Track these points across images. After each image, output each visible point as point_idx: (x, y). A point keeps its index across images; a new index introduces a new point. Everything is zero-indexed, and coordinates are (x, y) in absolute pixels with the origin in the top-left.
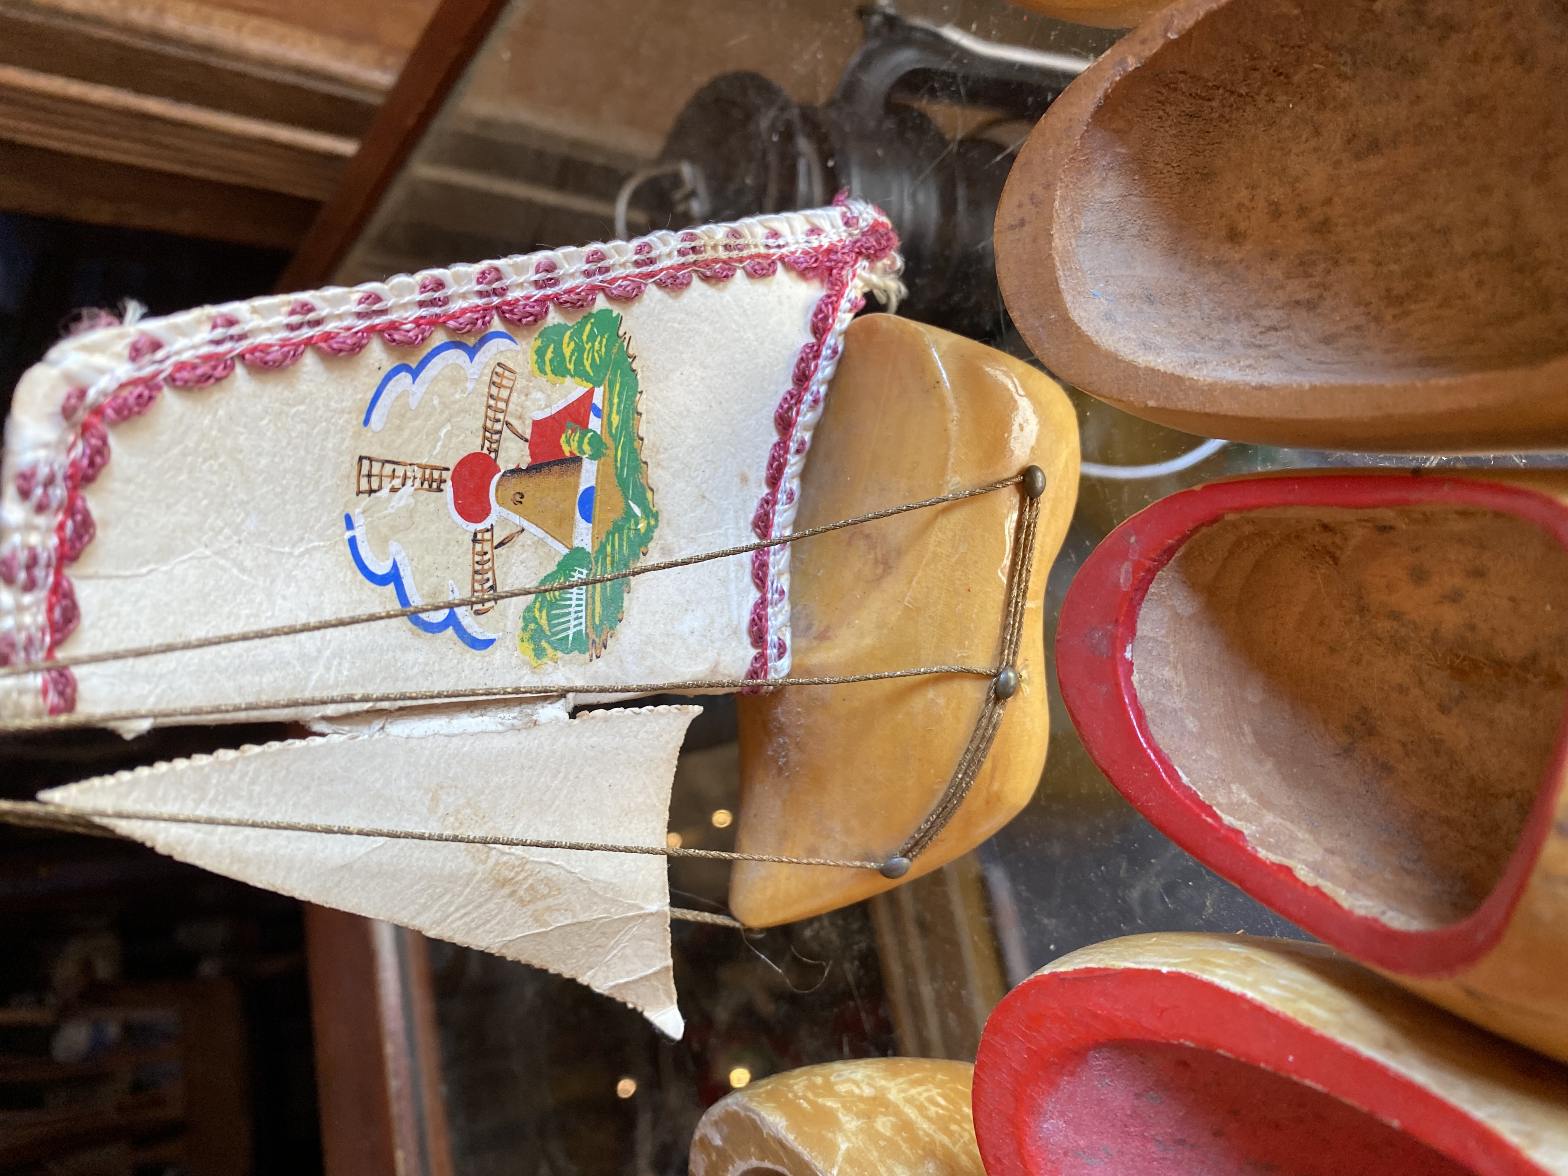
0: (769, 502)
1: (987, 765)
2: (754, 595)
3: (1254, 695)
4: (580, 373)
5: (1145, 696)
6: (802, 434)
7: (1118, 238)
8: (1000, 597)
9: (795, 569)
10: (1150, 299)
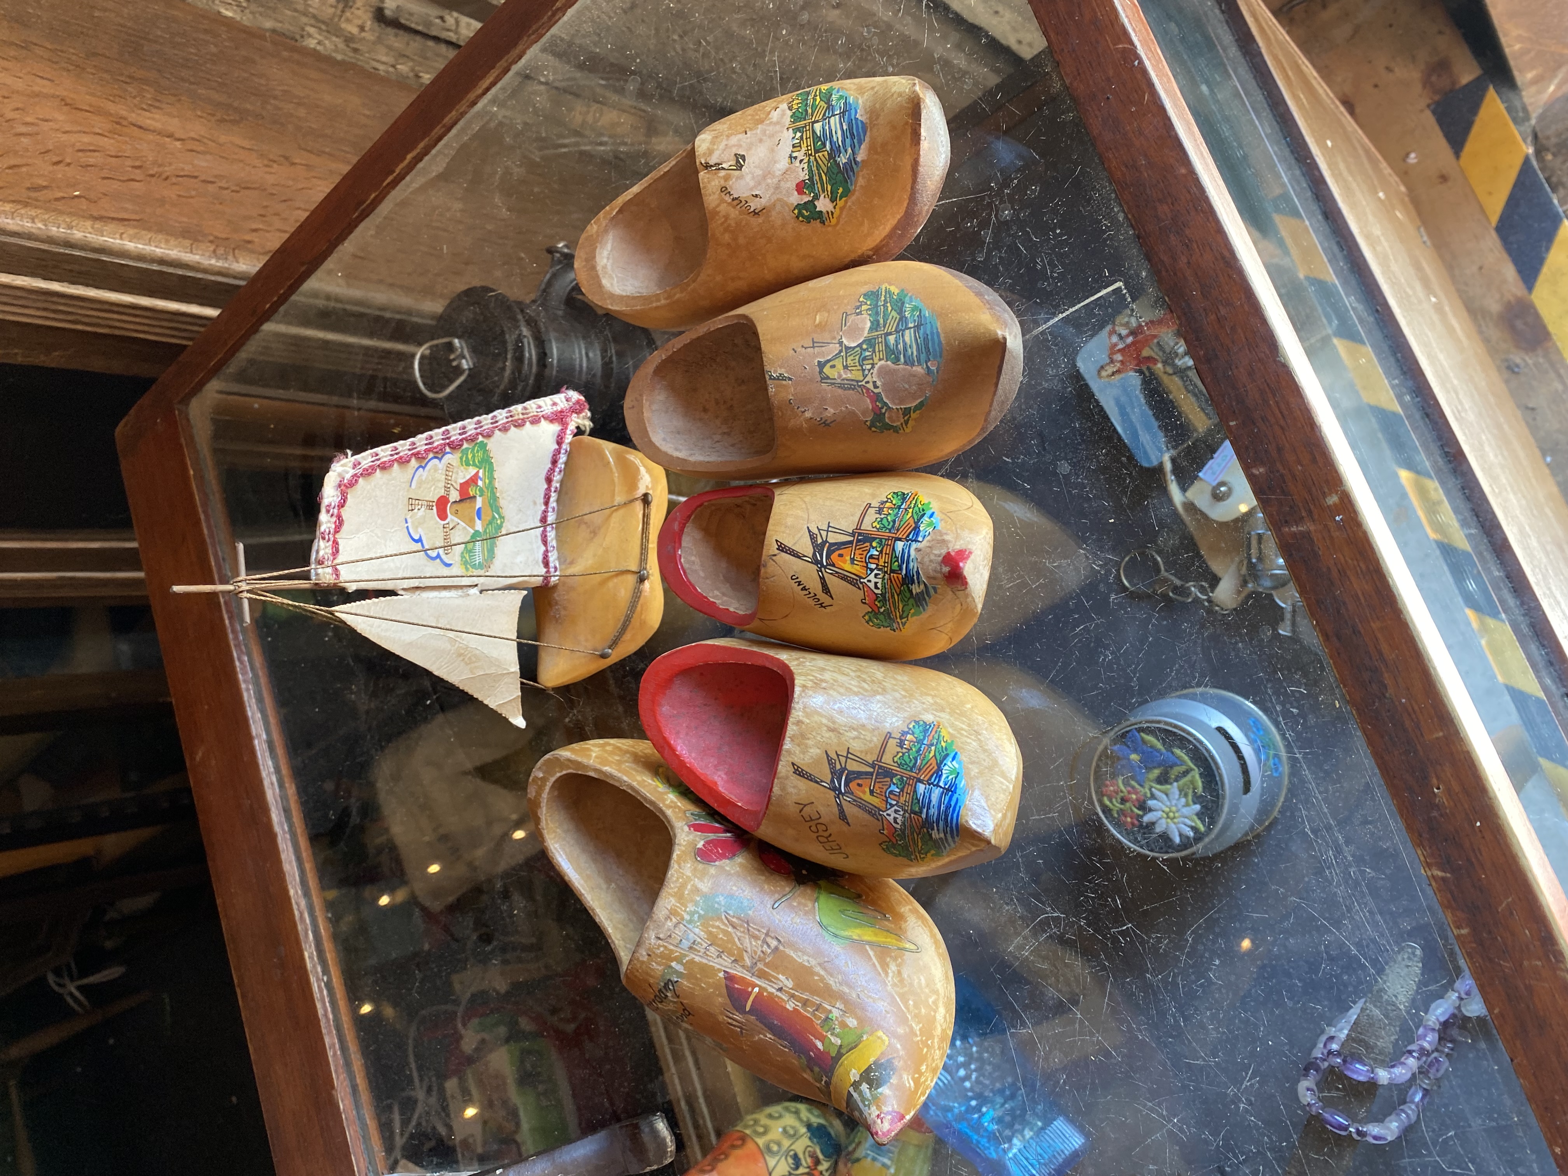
0: (545, 512)
1: (639, 608)
2: (543, 548)
3: (724, 565)
4: (474, 465)
5: (686, 566)
6: (556, 484)
7: (666, 412)
8: (639, 542)
9: (558, 537)
10: (679, 433)
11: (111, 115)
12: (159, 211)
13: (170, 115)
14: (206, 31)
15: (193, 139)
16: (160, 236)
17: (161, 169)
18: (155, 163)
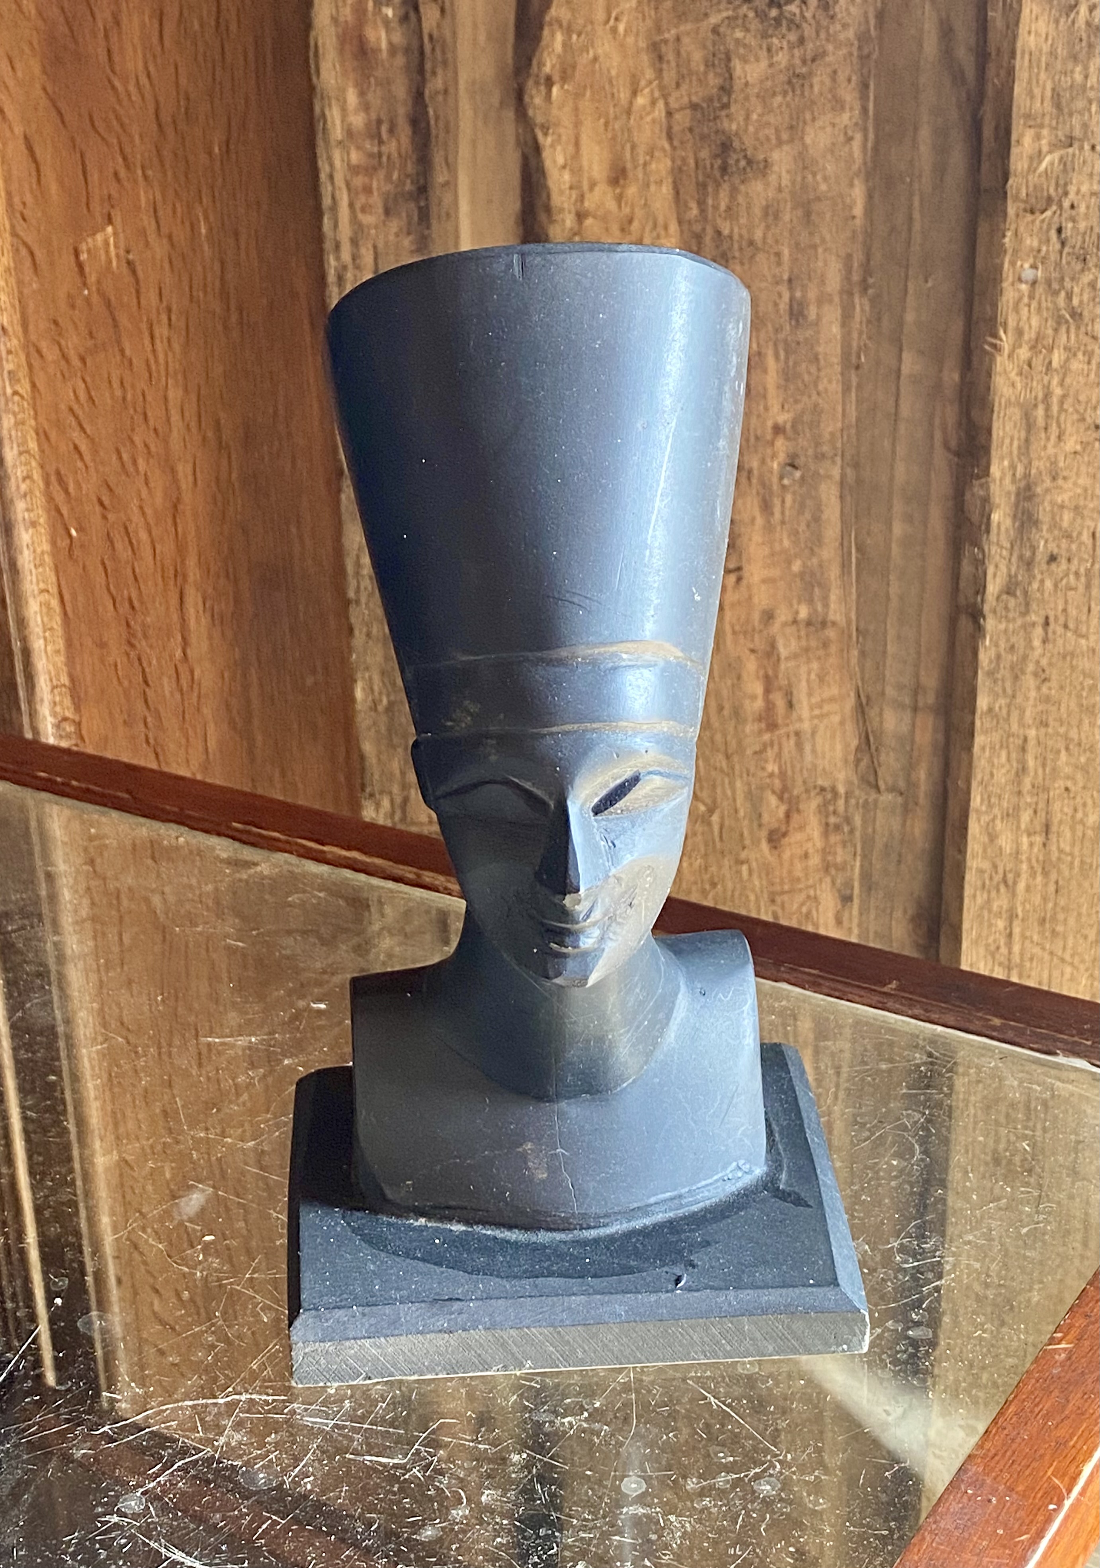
11: (183, 562)
12: (88, 642)
13: (210, 638)
14: (326, 668)
15: (192, 672)
16: (61, 644)
17: (140, 635)
18: (143, 625)
